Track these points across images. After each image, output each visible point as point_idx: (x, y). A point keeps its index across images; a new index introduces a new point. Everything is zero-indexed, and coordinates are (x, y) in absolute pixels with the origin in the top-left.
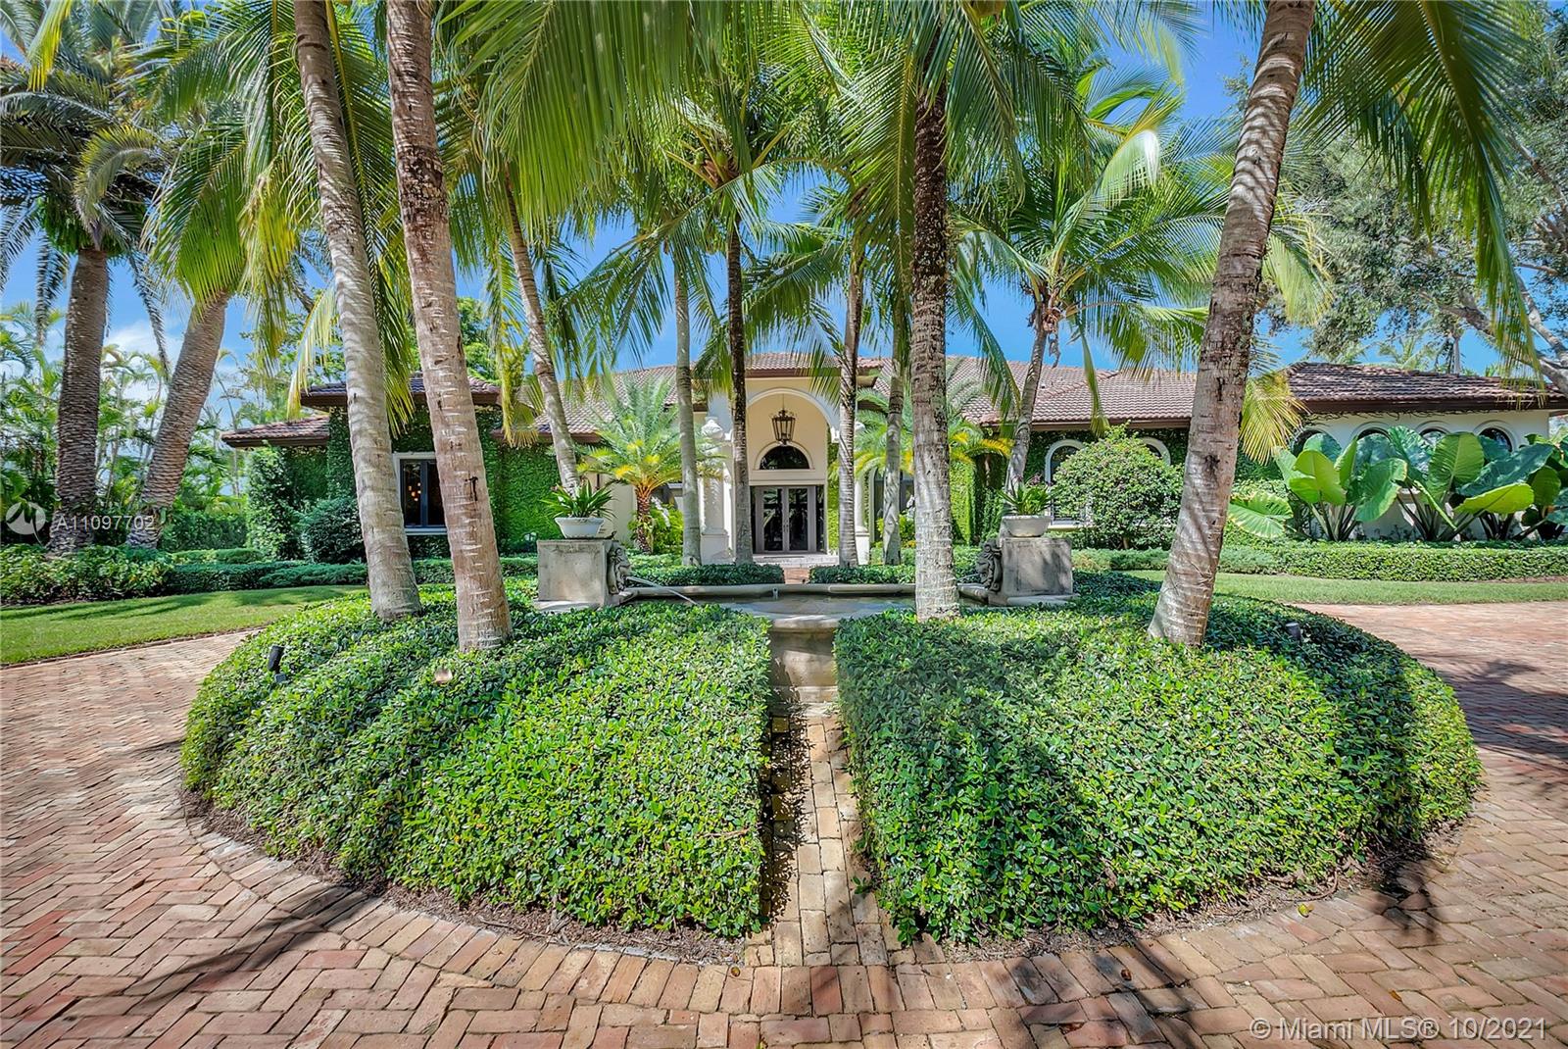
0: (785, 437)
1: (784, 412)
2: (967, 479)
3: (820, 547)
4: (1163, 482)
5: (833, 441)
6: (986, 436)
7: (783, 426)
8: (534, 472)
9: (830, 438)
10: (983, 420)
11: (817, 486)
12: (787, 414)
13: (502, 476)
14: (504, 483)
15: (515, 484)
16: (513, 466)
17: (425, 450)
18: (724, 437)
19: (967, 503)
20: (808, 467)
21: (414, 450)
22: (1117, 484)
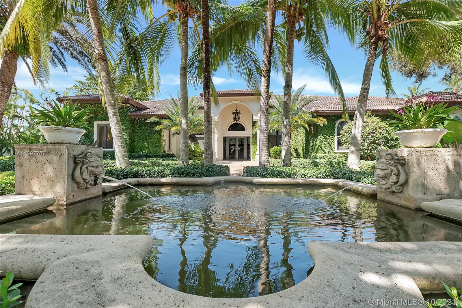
0: (237, 119)
1: (236, 110)
2: (302, 135)
3: (249, 159)
4: (389, 134)
5: (254, 120)
6: (313, 116)
7: (236, 116)
8: (144, 129)
9: (253, 119)
10: (313, 110)
11: (248, 137)
12: (238, 111)
13: (133, 130)
14: (134, 133)
15: (138, 133)
16: (137, 127)
17: (106, 120)
18: (215, 118)
19: (302, 143)
20: (245, 131)
21: (102, 120)
22: (369, 134)
